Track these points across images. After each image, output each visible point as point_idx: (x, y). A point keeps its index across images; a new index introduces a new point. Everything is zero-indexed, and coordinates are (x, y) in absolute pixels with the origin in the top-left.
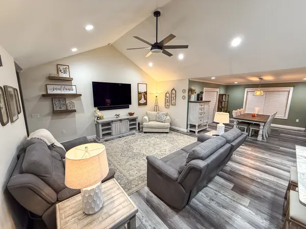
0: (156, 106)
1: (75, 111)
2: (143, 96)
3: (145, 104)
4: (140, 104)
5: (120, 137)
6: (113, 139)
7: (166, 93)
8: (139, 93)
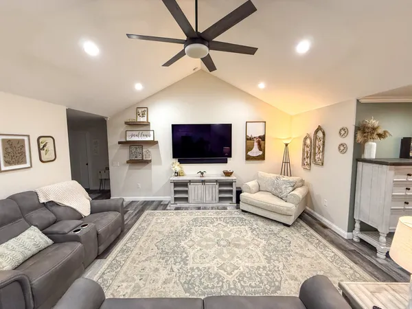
0: (286, 162)
1: (148, 162)
2: (256, 144)
3: (262, 158)
4: (248, 158)
5: (199, 208)
6: (186, 209)
7: (306, 138)
8: (248, 139)
